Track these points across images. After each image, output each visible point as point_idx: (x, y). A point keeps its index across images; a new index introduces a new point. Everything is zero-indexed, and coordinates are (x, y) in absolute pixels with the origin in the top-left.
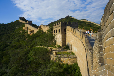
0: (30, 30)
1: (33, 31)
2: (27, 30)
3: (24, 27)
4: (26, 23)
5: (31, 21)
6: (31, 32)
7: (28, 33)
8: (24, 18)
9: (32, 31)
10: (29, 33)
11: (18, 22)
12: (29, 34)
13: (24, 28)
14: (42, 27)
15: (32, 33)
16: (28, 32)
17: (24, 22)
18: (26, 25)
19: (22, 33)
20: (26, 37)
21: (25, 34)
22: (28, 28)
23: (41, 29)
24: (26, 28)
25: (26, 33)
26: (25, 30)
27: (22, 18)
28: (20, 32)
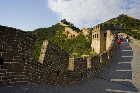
0: (71, 35)
1: (74, 36)
2: (67, 34)
3: (65, 31)
4: (67, 27)
5: (73, 24)
6: (71, 36)
7: (68, 38)
8: (65, 20)
9: (72, 35)
10: (69, 38)
11: (59, 25)
12: (69, 39)
13: (64, 33)
14: (83, 31)
16: (68, 36)
17: (65, 25)
18: (67, 29)
19: (62, 38)
20: (66, 42)
21: (65, 39)
23: (82, 33)
24: (67, 33)
25: (66, 37)
26: (65, 35)
27: (63, 20)
28: (60, 37)
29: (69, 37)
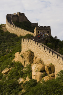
0: (40, 66)
1: (51, 69)
2: (28, 63)
3: (20, 51)
6: (43, 71)
7: (31, 77)
9: (46, 68)
10: (33, 78)
12: (35, 81)
15: (46, 75)
16: (30, 71)
19: (11, 77)
20: (23, 91)
21: (21, 80)
22: (31, 55)
25: (22, 75)
26: (20, 66)
27: (15, 16)
28: (4, 72)
29: (36, 75)
